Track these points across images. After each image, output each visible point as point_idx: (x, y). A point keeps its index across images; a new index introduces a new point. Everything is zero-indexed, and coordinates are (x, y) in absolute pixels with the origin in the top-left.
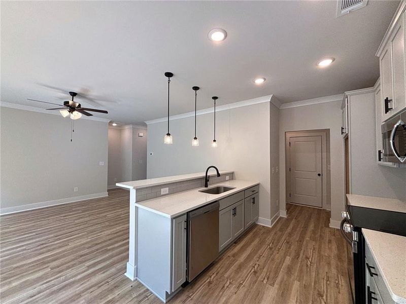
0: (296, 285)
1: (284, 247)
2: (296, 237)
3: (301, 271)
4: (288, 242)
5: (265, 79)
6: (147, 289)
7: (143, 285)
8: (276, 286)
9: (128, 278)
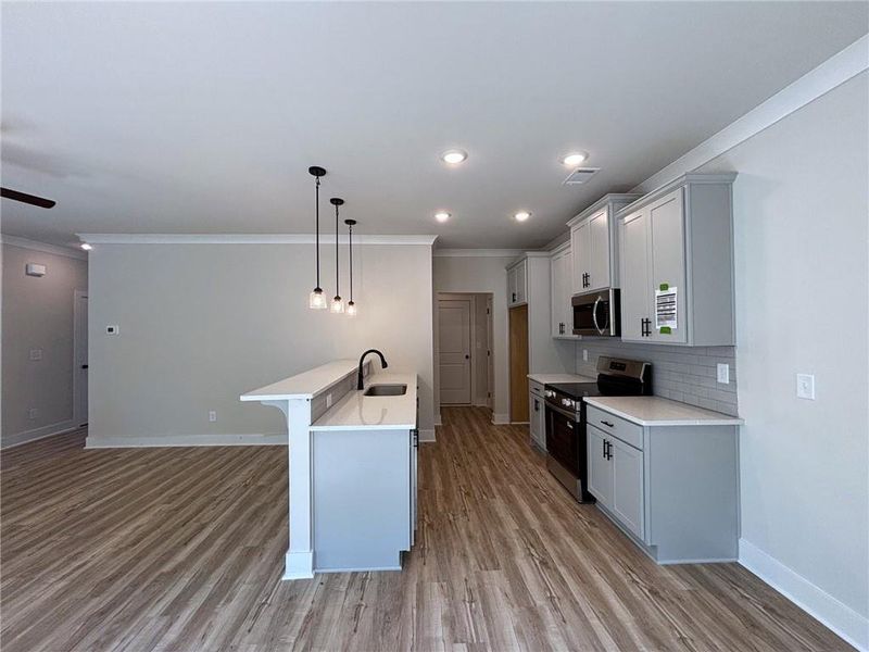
0: (513, 489)
1: (470, 458)
2: (472, 445)
3: (506, 475)
4: (470, 453)
5: (450, 215)
6: (353, 573)
7: (339, 573)
8: (498, 496)
9: (296, 581)
